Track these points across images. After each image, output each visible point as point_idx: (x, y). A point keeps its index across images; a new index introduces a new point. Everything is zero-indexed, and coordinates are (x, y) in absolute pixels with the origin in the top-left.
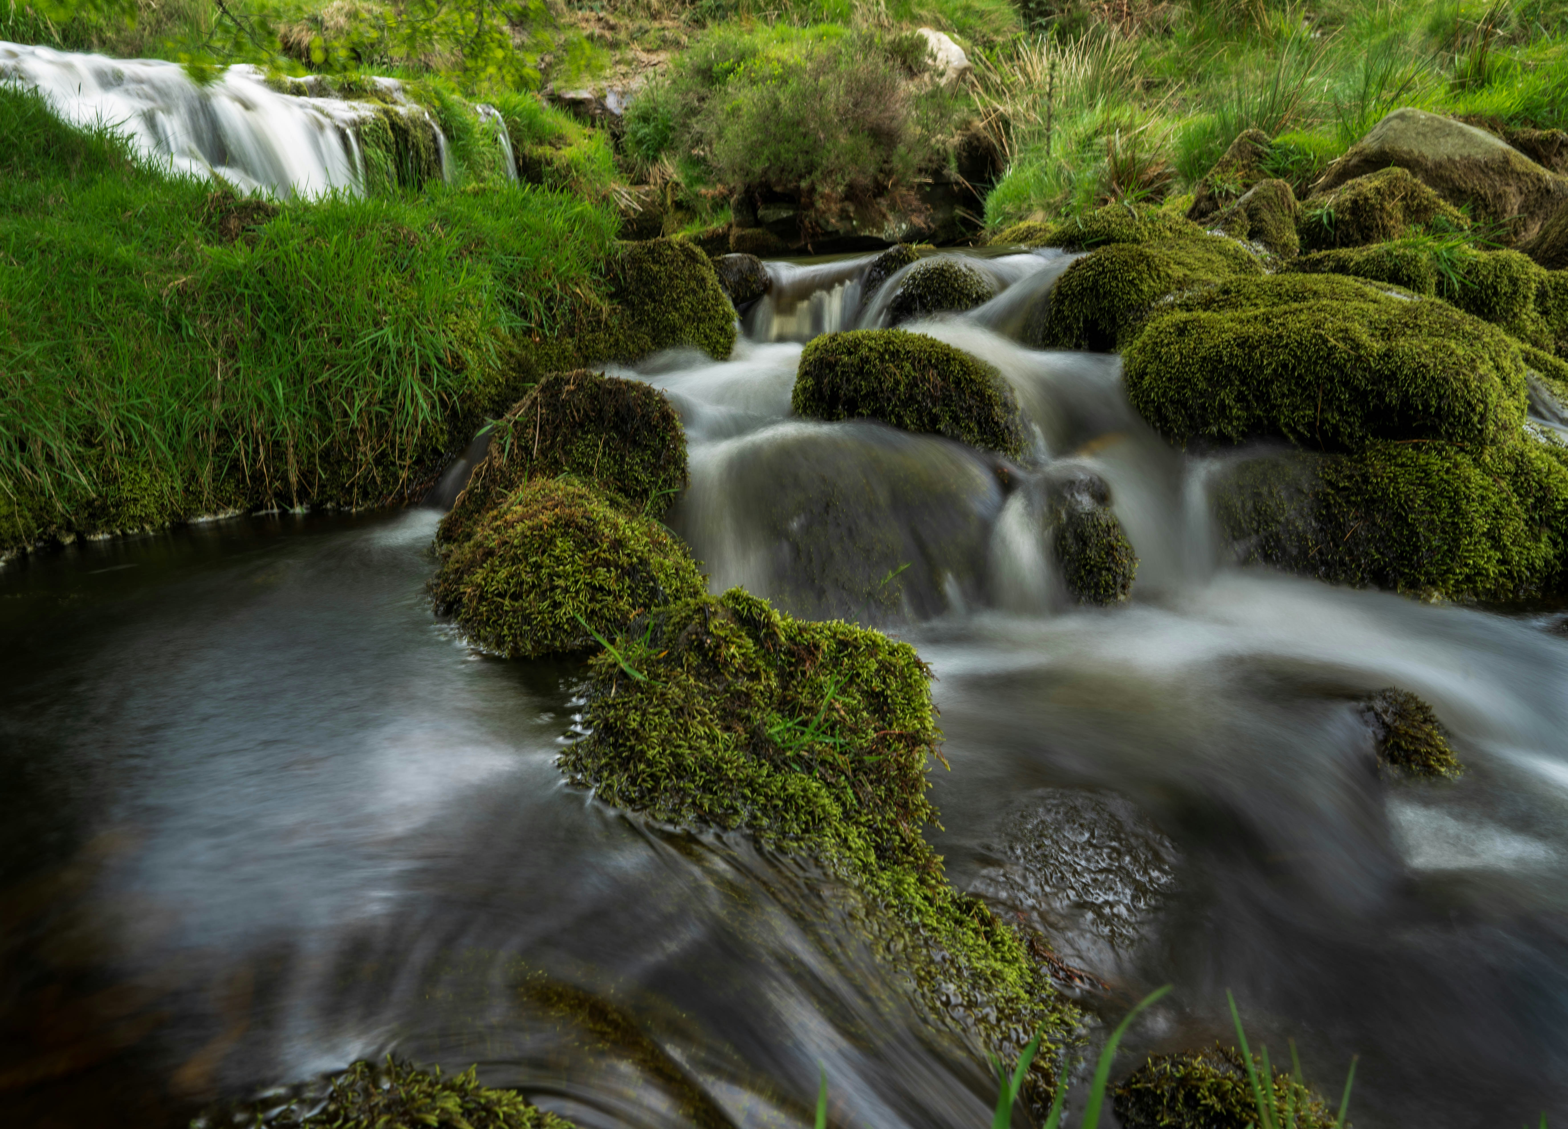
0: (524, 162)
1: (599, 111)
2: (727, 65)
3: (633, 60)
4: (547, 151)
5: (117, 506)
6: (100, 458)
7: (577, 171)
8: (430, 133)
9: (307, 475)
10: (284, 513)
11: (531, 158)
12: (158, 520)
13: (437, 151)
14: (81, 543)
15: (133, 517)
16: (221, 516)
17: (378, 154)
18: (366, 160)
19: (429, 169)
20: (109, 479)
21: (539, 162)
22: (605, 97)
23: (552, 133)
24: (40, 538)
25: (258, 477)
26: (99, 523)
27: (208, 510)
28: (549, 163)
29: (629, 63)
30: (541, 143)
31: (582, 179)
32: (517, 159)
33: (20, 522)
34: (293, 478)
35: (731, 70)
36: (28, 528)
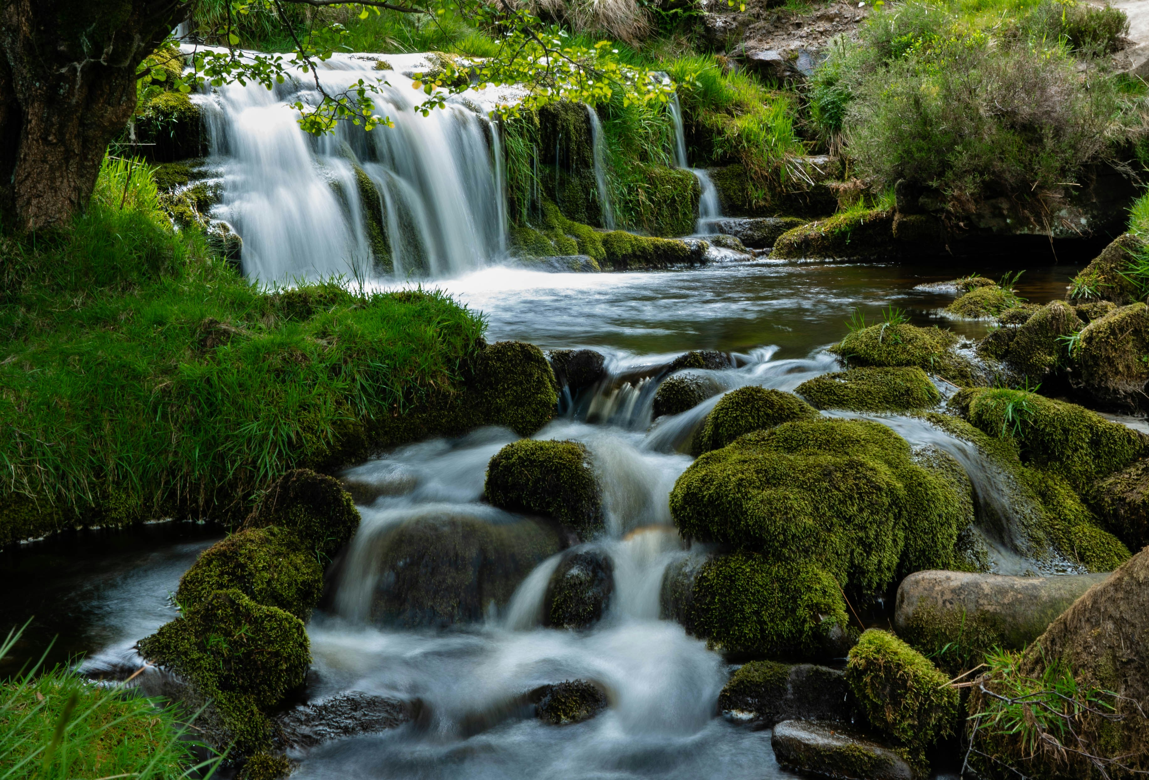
0: (697, 130)
1: (788, 73)
2: (904, 39)
3: (836, 15)
4: (718, 119)
5: (105, 511)
6: (103, 484)
7: (749, 141)
8: (582, 115)
9: (208, 502)
10: (194, 522)
11: (704, 126)
12: (126, 521)
13: (589, 131)
14: (86, 530)
15: (113, 518)
16: (161, 521)
17: (519, 144)
18: (506, 152)
19: (578, 148)
20: (105, 496)
21: (711, 131)
22: (797, 58)
23: (729, 100)
24: (65, 526)
25: (183, 500)
26: (96, 520)
27: (154, 517)
28: (720, 132)
29: (830, 19)
30: (717, 109)
31: (754, 150)
32: (687, 127)
33: (56, 517)
34: (201, 501)
35: (908, 45)
36: (59, 520)
